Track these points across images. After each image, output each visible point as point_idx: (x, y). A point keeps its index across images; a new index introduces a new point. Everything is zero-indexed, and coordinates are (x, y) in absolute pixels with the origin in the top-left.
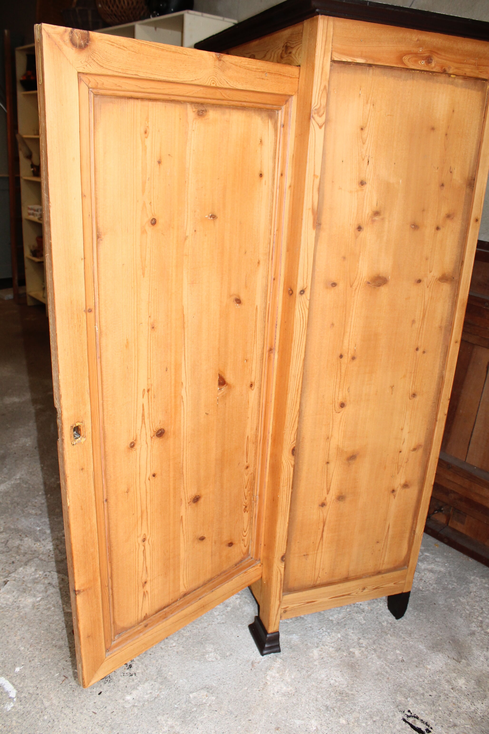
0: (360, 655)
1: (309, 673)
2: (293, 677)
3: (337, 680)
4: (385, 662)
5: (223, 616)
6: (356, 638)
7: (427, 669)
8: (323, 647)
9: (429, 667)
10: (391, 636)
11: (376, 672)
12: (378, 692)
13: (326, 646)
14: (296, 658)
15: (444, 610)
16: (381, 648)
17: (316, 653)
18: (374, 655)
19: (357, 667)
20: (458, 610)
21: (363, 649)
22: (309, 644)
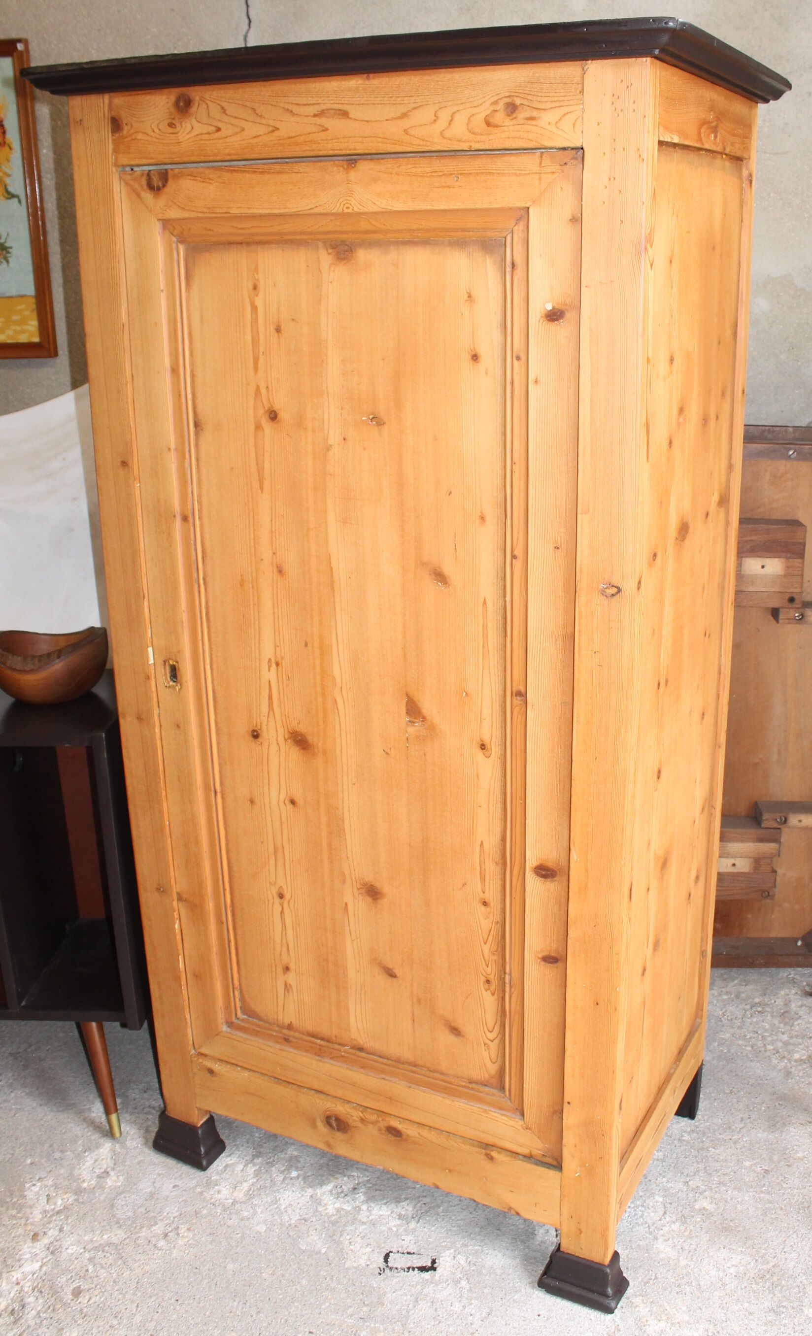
0: (713, 1205)
1: (694, 1284)
2: (684, 1308)
3: (734, 1263)
4: (751, 1190)
5: (473, 1302)
6: (680, 1185)
7: (802, 1159)
8: (662, 1231)
9: (800, 1155)
10: (714, 1148)
11: (759, 1212)
12: (795, 1236)
13: (664, 1228)
14: (653, 1278)
15: (723, 1065)
16: (724, 1175)
17: (663, 1248)
18: (730, 1192)
19: (731, 1224)
20: (737, 1054)
21: (707, 1193)
22: (641, 1243)
